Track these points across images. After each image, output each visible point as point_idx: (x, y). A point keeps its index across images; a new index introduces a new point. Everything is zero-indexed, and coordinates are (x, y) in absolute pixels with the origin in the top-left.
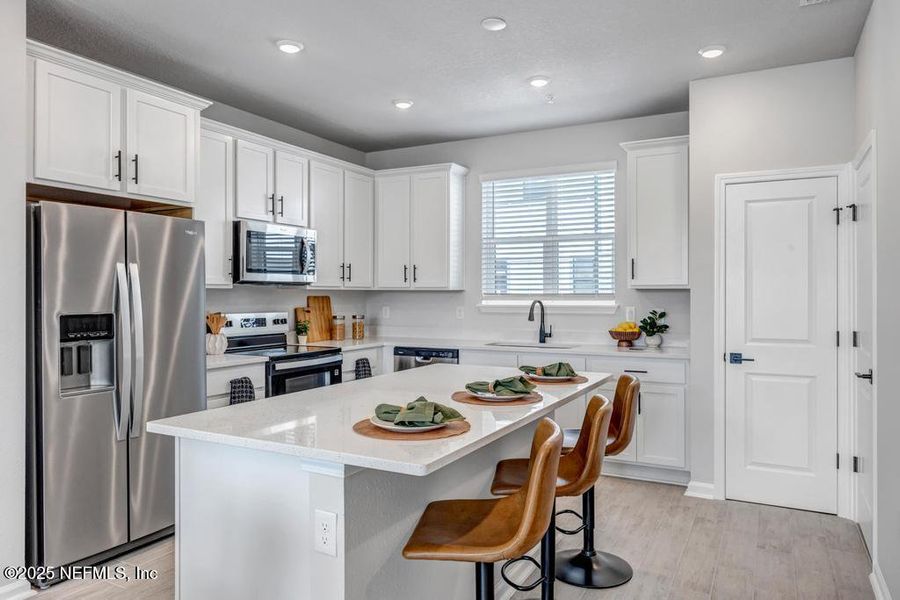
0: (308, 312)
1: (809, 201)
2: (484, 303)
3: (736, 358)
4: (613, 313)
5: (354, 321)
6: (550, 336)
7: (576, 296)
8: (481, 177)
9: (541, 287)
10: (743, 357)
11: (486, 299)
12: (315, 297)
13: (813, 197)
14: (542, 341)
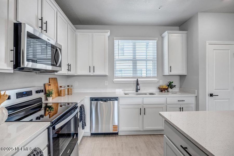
0: (50, 85)
1: (228, 51)
2: (115, 80)
3: (211, 95)
4: (157, 82)
5: (68, 87)
6: (139, 90)
7: (147, 77)
8: (115, 38)
9: (132, 74)
10: (213, 95)
11: (115, 78)
12: (52, 78)
13: (229, 50)
14: (137, 91)
